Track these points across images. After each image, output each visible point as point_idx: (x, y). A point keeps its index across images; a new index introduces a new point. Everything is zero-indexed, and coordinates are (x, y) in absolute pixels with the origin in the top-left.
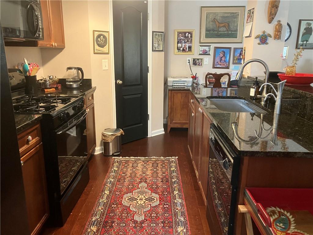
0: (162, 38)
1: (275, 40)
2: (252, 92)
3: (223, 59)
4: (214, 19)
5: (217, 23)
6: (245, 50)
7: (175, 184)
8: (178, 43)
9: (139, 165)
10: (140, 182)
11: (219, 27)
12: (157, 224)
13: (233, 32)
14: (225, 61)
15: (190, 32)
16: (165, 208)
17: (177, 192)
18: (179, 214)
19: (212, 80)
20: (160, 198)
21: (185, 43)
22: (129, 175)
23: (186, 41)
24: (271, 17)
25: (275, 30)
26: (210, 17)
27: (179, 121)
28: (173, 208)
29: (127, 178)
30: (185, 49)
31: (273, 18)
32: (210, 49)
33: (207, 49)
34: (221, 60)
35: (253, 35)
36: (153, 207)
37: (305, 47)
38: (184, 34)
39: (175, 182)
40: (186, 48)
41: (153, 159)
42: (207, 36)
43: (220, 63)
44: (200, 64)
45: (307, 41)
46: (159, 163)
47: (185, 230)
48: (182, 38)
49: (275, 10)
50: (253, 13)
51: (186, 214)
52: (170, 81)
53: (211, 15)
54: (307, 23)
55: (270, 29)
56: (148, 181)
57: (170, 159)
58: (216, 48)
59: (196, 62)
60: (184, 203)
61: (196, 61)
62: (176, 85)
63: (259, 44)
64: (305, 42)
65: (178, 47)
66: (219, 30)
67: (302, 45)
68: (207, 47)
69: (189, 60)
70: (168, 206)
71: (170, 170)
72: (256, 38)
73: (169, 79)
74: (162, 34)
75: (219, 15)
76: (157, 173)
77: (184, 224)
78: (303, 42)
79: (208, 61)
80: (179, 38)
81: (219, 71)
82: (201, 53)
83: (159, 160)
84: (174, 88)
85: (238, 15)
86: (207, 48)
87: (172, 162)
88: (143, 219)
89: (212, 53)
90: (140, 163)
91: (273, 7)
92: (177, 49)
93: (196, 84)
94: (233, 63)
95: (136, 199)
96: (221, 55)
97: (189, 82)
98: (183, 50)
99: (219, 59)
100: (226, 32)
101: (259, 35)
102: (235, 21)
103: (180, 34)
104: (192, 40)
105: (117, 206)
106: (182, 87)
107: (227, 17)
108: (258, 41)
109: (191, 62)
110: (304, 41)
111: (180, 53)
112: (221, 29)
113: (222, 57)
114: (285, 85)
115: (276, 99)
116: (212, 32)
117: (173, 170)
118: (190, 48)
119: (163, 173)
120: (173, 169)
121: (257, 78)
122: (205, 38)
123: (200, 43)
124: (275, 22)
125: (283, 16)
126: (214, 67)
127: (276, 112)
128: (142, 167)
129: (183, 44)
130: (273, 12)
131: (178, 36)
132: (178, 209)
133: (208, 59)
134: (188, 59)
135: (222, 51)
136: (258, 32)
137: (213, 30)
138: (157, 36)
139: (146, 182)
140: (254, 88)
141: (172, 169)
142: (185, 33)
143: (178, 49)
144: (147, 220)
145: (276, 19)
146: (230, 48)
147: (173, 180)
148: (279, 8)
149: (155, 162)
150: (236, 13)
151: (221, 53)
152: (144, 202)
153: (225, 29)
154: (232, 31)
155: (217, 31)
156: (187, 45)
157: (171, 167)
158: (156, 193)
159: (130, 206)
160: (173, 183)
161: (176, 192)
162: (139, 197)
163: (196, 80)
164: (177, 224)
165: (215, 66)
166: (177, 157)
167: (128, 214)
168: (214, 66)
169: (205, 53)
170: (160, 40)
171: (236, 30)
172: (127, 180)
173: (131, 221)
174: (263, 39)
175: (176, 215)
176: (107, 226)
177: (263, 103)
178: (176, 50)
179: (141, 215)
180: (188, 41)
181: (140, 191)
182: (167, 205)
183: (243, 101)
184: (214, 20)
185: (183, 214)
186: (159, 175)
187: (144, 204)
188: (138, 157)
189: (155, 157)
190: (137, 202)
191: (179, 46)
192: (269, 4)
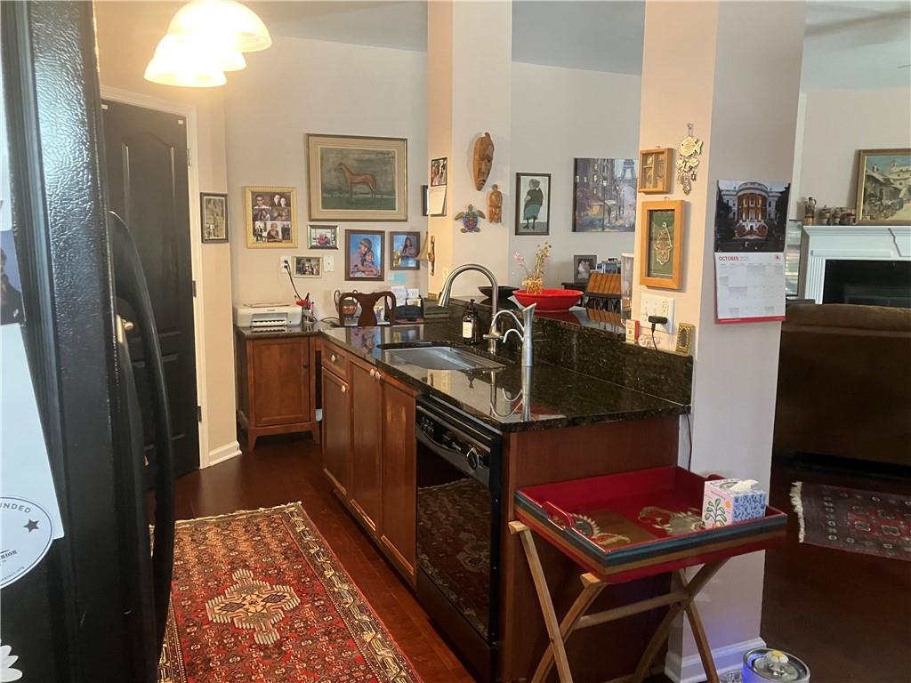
0: (223, 210)
1: (491, 225)
2: (467, 330)
3: (368, 257)
4: (341, 164)
5: (347, 174)
6: (433, 243)
7: (319, 557)
8: (255, 219)
9: (210, 535)
10: (233, 570)
11: (351, 183)
12: (315, 640)
13: (385, 197)
14: (373, 263)
15: (284, 193)
16: (318, 606)
17: (331, 573)
18: (355, 611)
19: (348, 309)
20: (297, 591)
21: (273, 219)
22: (193, 561)
23: (276, 215)
24: (481, 177)
25: (489, 203)
26: (331, 160)
27: (279, 417)
28: (336, 604)
29: (193, 567)
30: (273, 233)
31: (485, 181)
32: (335, 233)
33: (329, 236)
34: (363, 261)
35: (451, 213)
36: (289, 611)
37: (532, 231)
38: (268, 199)
39: (317, 554)
40: (277, 232)
41: (241, 517)
42: (326, 204)
43: (361, 268)
44: (314, 272)
45: (535, 218)
46: (260, 522)
47: (379, 636)
48: (264, 207)
49: (486, 165)
50: (444, 167)
51: (370, 607)
52: (246, 316)
53: (331, 155)
54: (532, 180)
55: (481, 202)
56: (251, 562)
57: (283, 509)
58: (349, 233)
59: (303, 267)
60: (356, 588)
61: (304, 264)
62: (258, 324)
63: (463, 231)
64: (531, 221)
65: (254, 230)
66: (354, 190)
67: (527, 226)
68: (329, 230)
69: (286, 262)
70: (322, 602)
71: (295, 533)
72: (456, 219)
73: (242, 311)
74: (223, 198)
75: (351, 156)
76: (267, 545)
77: (373, 626)
78: (528, 219)
79: (332, 262)
80: (257, 207)
81: (367, 288)
82: (314, 244)
83: (256, 517)
84: (256, 332)
85: (394, 157)
86: (328, 233)
87: (293, 516)
88: (279, 637)
89: (340, 243)
90: (209, 530)
91: (483, 160)
92: (254, 234)
93: (311, 320)
94: (392, 268)
95: (241, 606)
96: (364, 249)
97: (294, 315)
98: (270, 237)
99: (360, 259)
100: (370, 196)
101: (463, 213)
102: (387, 170)
103: (259, 198)
104: (289, 212)
105: (200, 628)
106: (276, 328)
107: (369, 161)
108: (460, 225)
109: (293, 265)
110: (530, 218)
111: (260, 244)
112: (357, 189)
113: (365, 255)
114: (535, 313)
115: (522, 339)
116: (337, 195)
117: (303, 531)
118: (286, 231)
119: (281, 541)
120: (301, 529)
121: (472, 301)
122: (323, 208)
123: (311, 220)
124: (488, 189)
125: (502, 178)
126: (348, 278)
127: (526, 363)
128: (220, 538)
129: (269, 223)
130: (483, 170)
131: (255, 203)
132: (347, 603)
133: (332, 257)
134: (283, 258)
135: (365, 240)
136: (457, 206)
137: (340, 190)
138: (211, 206)
139: (246, 567)
140: (470, 321)
141: (298, 530)
142: (273, 195)
143: (257, 234)
144: (288, 639)
145: (490, 181)
146: (382, 233)
147: (311, 551)
148: (493, 162)
149: (249, 521)
150: (388, 153)
151: (361, 244)
152: (264, 607)
153: (367, 190)
154: (382, 193)
155: (347, 192)
156: (279, 225)
157: (294, 525)
158: (284, 583)
159: (232, 621)
160: (312, 558)
161: (329, 573)
162: (244, 599)
163: (310, 311)
164: (360, 629)
165: (352, 276)
166: (300, 503)
167: (236, 638)
168: (349, 274)
169: (324, 244)
170: (220, 214)
171: (392, 193)
172: (194, 571)
173: (250, 647)
174: (470, 221)
175: (348, 613)
176: (199, 671)
177: (492, 350)
178: (252, 238)
179: (269, 632)
180: (280, 215)
181: (242, 588)
182: (321, 600)
183: (448, 349)
184: (341, 168)
185: (362, 610)
186: (273, 546)
187: (265, 611)
188: (198, 519)
189: (243, 512)
190: (247, 610)
191: (257, 227)
192: (475, 153)
